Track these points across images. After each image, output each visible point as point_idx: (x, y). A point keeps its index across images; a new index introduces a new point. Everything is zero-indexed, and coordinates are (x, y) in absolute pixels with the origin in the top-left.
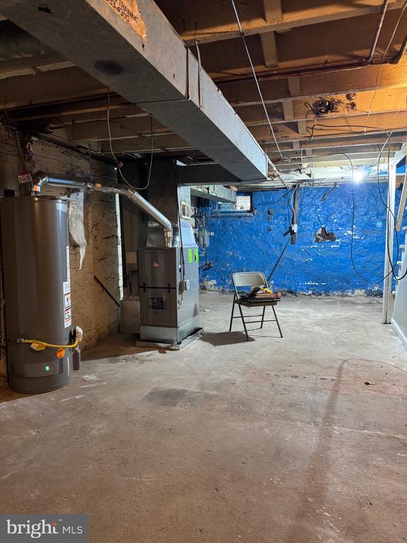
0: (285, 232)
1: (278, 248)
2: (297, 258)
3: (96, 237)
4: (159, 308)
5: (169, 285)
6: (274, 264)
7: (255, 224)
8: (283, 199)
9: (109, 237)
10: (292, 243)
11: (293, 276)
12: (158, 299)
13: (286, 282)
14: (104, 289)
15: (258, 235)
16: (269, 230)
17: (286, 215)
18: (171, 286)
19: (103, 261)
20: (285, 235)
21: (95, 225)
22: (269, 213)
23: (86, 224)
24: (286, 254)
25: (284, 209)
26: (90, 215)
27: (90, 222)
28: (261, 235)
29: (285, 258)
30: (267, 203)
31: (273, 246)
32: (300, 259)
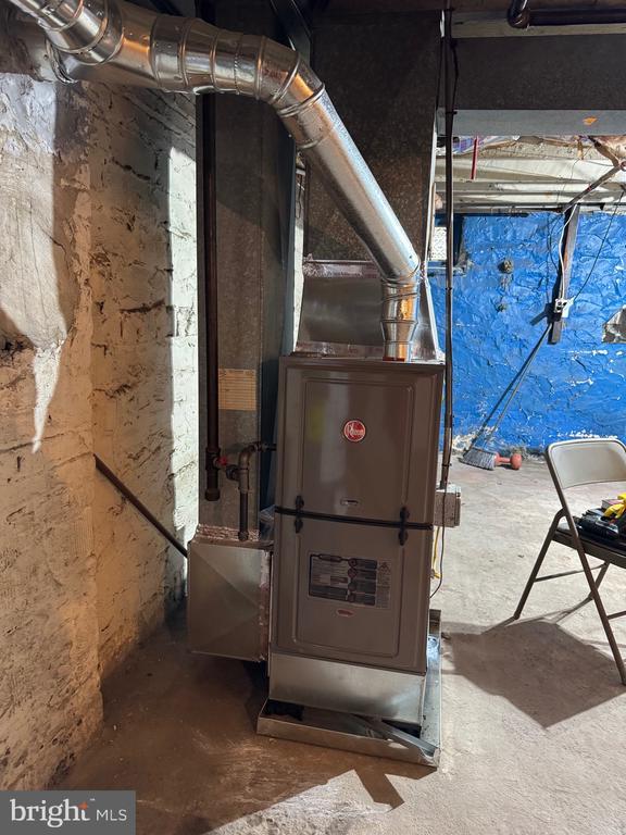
0: (534, 315)
1: (516, 351)
2: (560, 378)
3: (101, 306)
4: (353, 598)
5: (404, 513)
6: (502, 388)
7: (466, 292)
8: (536, 239)
9: (144, 309)
10: (550, 341)
11: (546, 418)
12: (353, 562)
13: (527, 430)
14: (128, 496)
15: (471, 321)
16: (500, 309)
17: (540, 275)
18: (410, 520)
19: (124, 398)
20: (534, 322)
21: (99, 259)
22: (502, 268)
23: (62, 242)
24: (535, 368)
25: (538, 260)
26: (83, 208)
27: (84, 239)
28: (477, 320)
29: (530, 375)
30: (499, 246)
31: (504, 346)
32: (564, 379)
